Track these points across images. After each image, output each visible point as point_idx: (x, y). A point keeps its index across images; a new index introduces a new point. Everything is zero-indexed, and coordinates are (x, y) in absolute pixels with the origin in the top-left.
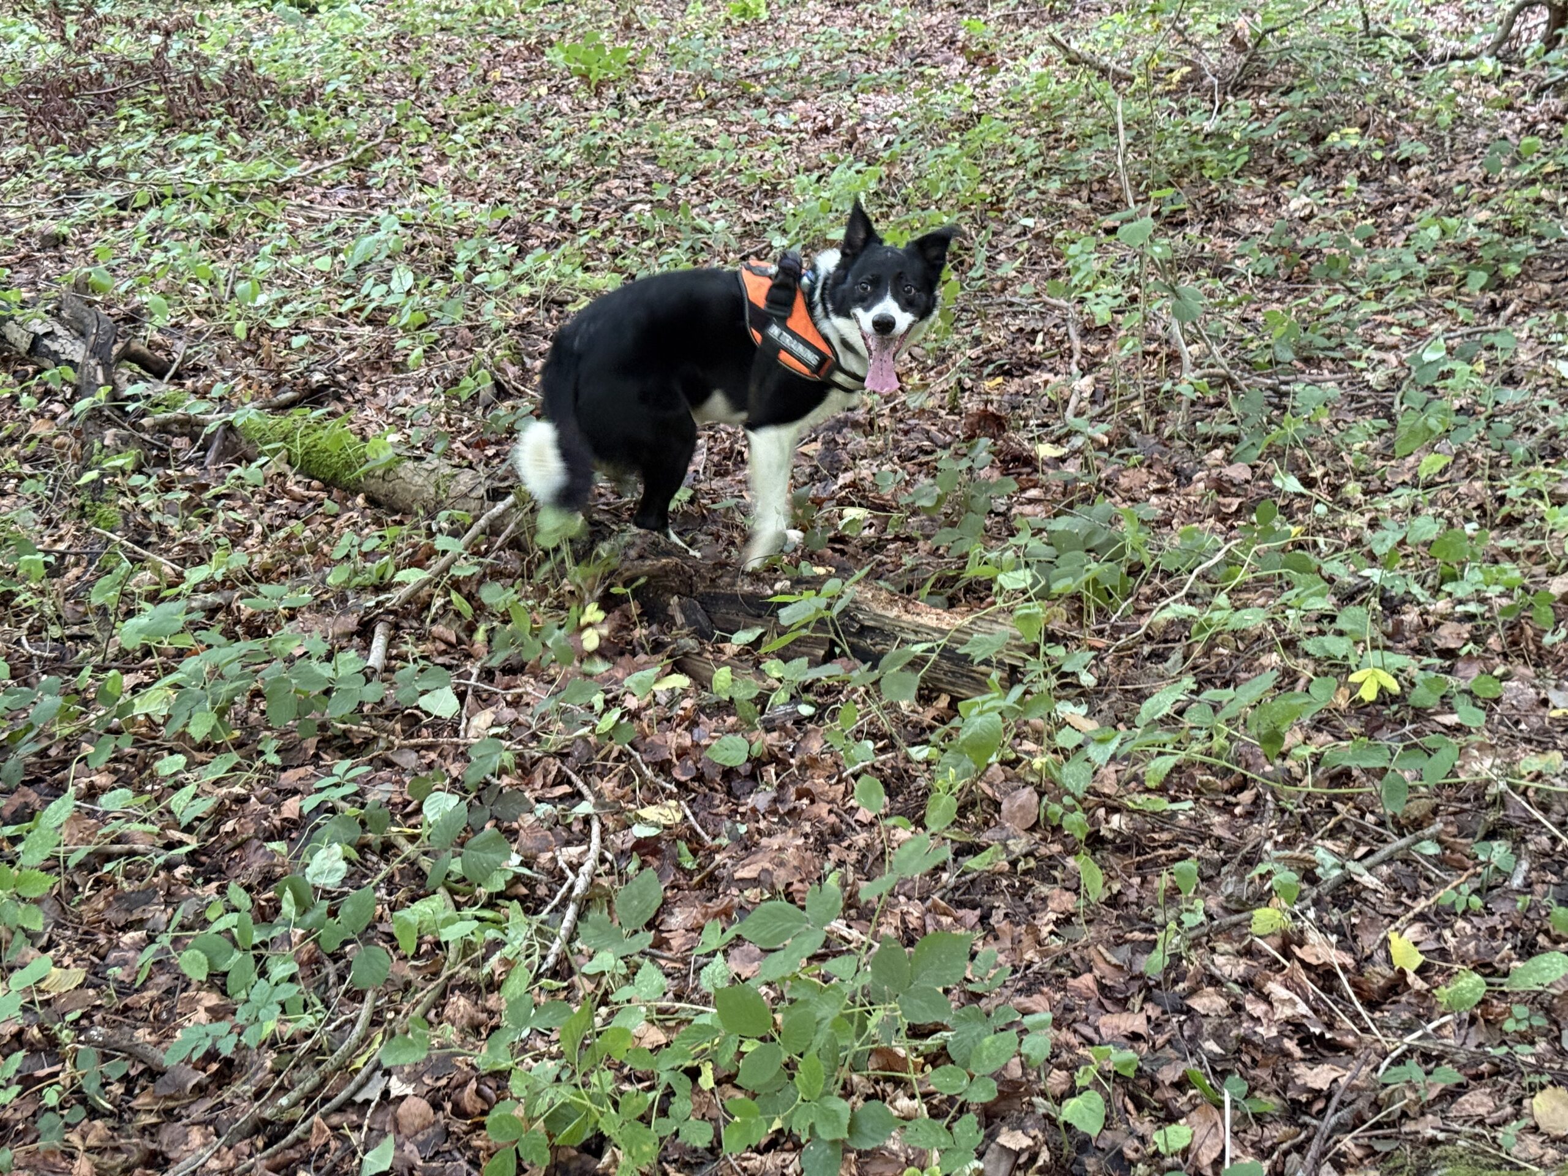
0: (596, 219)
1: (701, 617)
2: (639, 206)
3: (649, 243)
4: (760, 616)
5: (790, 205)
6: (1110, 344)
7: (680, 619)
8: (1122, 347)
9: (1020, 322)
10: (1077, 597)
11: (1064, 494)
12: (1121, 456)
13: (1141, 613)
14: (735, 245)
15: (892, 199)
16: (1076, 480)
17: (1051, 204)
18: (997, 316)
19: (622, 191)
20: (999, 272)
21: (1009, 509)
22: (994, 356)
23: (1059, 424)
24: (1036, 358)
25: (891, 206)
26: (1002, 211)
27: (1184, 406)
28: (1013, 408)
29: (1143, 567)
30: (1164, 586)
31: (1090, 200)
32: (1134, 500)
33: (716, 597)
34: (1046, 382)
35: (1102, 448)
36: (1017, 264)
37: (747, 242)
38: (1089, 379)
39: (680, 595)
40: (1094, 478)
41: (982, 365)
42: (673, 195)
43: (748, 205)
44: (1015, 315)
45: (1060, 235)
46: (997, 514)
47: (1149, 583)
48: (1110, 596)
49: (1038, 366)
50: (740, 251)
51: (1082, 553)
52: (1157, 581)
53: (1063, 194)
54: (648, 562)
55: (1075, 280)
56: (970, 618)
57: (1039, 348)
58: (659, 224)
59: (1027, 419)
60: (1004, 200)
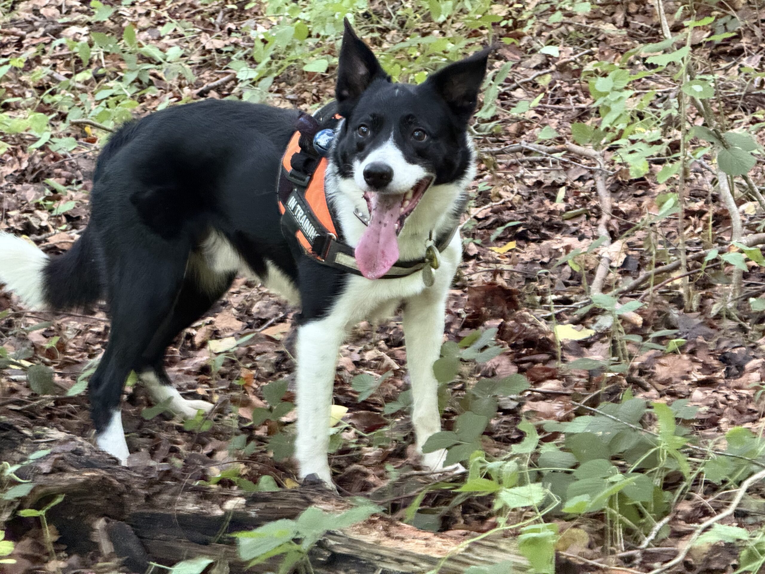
0: (19, 45)
1: (133, 544)
2: (73, 30)
3: (87, 75)
4: (206, 543)
5: (261, 29)
6: (646, 201)
7: (106, 547)
8: (661, 205)
9: (538, 174)
10: (601, 516)
11: (588, 387)
12: (659, 340)
13: (679, 535)
14: (191, 77)
15: (385, 23)
16: (602, 369)
17: (579, 29)
18: (509, 167)
19: (52, 11)
20: (514, 113)
21: (520, 406)
22: (506, 215)
23: (583, 300)
24: (557, 219)
25: (386, 30)
26: (519, 37)
27: (735, 278)
28: (529, 280)
29: (682, 479)
30: (707, 502)
31: (626, 25)
32: (673, 394)
33: (153, 519)
34: (568, 248)
35: (634, 330)
36: (536, 102)
37: (206, 74)
38: (619, 245)
39: (109, 516)
40: (624, 367)
41: (491, 227)
42: (117, 17)
43: (209, 28)
44: (532, 165)
45: (589, 67)
46: (506, 412)
47: (689, 498)
48: (641, 515)
49: (558, 228)
50: (198, 84)
51: (605, 462)
52: (698, 496)
53: (592, 17)
54: (68, 477)
55: (606, 122)
56: (466, 544)
57: (560, 205)
58: (97, 52)
59: (543, 293)
60: (523, 24)
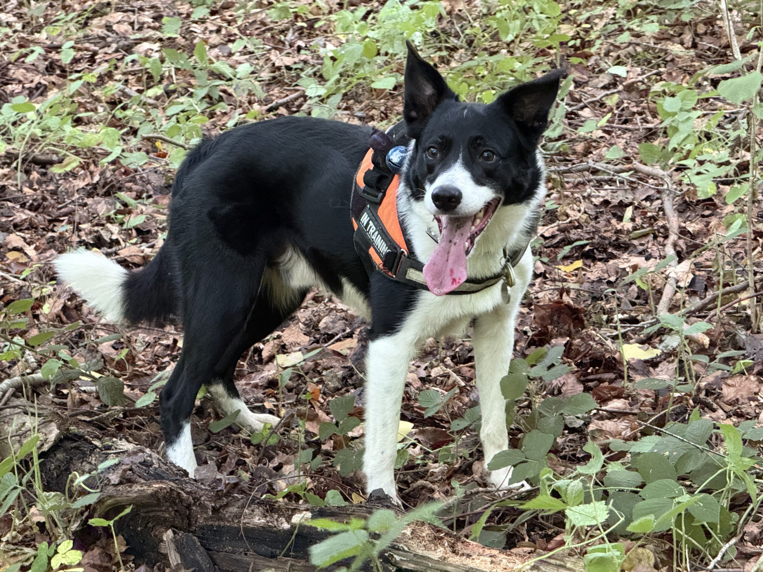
0: (92, 60)
1: (200, 556)
2: (145, 46)
3: (158, 91)
4: (273, 556)
5: (330, 47)
6: (714, 221)
7: (174, 558)
8: (729, 226)
9: (605, 193)
10: (667, 536)
11: (654, 406)
12: (726, 360)
14: (260, 94)
15: (453, 41)
16: (669, 389)
17: (647, 49)
18: (576, 186)
19: (125, 27)
20: (582, 132)
21: (586, 424)
22: (573, 234)
23: (649, 319)
24: (624, 238)
25: (454, 49)
26: (587, 57)
28: (595, 299)
29: (749, 500)
31: (695, 45)
32: (740, 415)
33: (219, 532)
34: (635, 268)
35: (702, 350)
36: (604, 121)
37: (276, 91)
38: (686, 265)
39: (176, 528)
40: (691, 387)
41: (558, 246)
42: (188, 34)
43: (279, 46)
44: (599, 185)
45: (657, 87)
46: (572, 430)
47: (756, 520)
48: (709, 536)
49: (625, 247)
50: (267, 101)
51: (672, 482)
53: (660, 38)
54: (136, 488)
55: (674, 143)
56: (532, 561)
57: (627, 225)
58: (168, 68)
59: (610, 312)
60: (590, 44)
